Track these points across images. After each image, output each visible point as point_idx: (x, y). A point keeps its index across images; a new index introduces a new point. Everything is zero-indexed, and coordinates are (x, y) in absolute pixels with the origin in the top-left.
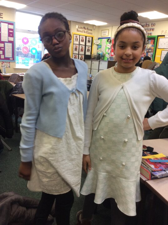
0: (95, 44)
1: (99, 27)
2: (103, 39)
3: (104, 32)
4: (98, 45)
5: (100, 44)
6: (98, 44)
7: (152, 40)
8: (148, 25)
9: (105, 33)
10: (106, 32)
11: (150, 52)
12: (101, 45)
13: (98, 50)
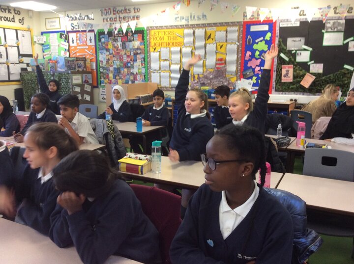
0: (37, 42)
1: (39, 13)
2: (51, 34)
3: (52, 22)
4: (42, 44)
5: (46, 43)
6: (43, 42)
7: (139, 35)
8: (129, 10)
9: (53, 24)
10: (55, 22)
11: (140, 54)
12: (48, 45)
13: (44, 54)
